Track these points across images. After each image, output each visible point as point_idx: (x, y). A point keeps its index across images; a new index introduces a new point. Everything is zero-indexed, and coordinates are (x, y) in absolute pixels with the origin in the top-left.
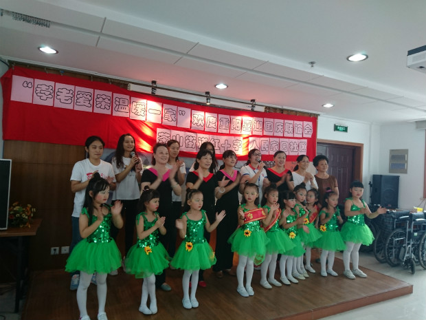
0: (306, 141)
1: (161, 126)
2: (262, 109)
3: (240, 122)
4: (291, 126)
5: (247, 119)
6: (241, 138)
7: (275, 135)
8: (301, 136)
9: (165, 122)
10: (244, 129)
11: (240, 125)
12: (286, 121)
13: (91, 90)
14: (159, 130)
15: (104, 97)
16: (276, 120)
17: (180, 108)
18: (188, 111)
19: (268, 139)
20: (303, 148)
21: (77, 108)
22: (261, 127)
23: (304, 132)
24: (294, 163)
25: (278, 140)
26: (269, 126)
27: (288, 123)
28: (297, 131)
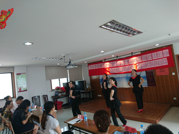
2: (139, 53)
3: (132, 60)
5: (134, 58)
6: (134, 65)
14: (110, 69)
15: (99, 65)
17: (113, 62)
20: (165, 62)
21: (96, 68)
22: (141, 59)
23: (164, 55)
24: (161, 69)
25: (150, 62)
26: (144, 58)
27: (154, 54)
28: (159, 56)
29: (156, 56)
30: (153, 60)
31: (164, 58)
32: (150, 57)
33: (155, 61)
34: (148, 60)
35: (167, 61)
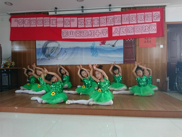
0: (156, 24)
1: (63, 28)
2: (119, 10)
4: (142, 16)
5: (110, 17)
9: (65, 26)
10: (109, 23)
11: (105, 21)
12: (138, 14)
13: (35, 18)
15: (40, 20)
16: (131, 15)
17: (72, 18)
18: (76, 19)
19: (125, 26)
21: (31, 26)
22: (120, 20)
23: (153, 18)
24: (147, 38)
25: (133, 26)
26: (126, 18)
27: (140, 15)
28: (147, 19)
29: (142, 18)
30: (137, 24)
31: (153, 22)
32: (134, 18)
33: (140, 25)
34: (131, 23)
35: (156, 27)
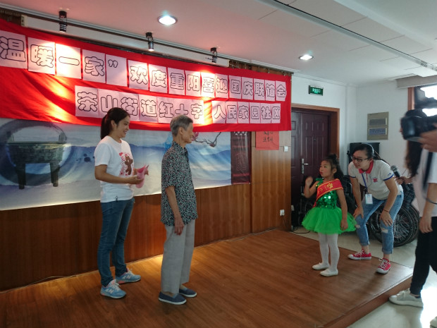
0: (279, 105)
1: (81, 82)
2: (226, 64)
3: (198, 80)
4: (262, 86)
5: (207, 76)
6: (201, 102)
7: (243, 98)
8: (273, 100)
9: (88, 77)
10: (205, 89)
11: (198, 84)
12: (256, 80)
14: (78, 89)
16: (245, 79)
17: (109, 57)
18: (122, 61)
19: (235, 103)
20: (277, 114)
22: (226, 88)
23: (277, 94)
24: (267, 132)
25: (247, 104)
26: (236, 85)
27: (259, 83)
28: (268, 93)
29: (262, 91)
30: (254, 101)
31: (276, 102)
32: (249, 88)
33: (258, 104)
35: (280, 112)
